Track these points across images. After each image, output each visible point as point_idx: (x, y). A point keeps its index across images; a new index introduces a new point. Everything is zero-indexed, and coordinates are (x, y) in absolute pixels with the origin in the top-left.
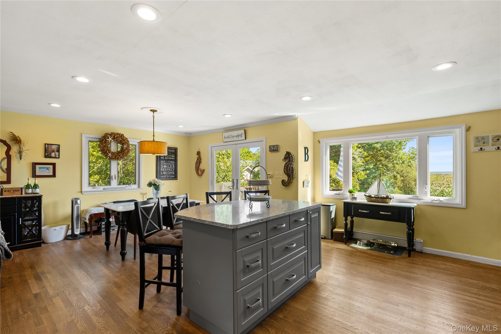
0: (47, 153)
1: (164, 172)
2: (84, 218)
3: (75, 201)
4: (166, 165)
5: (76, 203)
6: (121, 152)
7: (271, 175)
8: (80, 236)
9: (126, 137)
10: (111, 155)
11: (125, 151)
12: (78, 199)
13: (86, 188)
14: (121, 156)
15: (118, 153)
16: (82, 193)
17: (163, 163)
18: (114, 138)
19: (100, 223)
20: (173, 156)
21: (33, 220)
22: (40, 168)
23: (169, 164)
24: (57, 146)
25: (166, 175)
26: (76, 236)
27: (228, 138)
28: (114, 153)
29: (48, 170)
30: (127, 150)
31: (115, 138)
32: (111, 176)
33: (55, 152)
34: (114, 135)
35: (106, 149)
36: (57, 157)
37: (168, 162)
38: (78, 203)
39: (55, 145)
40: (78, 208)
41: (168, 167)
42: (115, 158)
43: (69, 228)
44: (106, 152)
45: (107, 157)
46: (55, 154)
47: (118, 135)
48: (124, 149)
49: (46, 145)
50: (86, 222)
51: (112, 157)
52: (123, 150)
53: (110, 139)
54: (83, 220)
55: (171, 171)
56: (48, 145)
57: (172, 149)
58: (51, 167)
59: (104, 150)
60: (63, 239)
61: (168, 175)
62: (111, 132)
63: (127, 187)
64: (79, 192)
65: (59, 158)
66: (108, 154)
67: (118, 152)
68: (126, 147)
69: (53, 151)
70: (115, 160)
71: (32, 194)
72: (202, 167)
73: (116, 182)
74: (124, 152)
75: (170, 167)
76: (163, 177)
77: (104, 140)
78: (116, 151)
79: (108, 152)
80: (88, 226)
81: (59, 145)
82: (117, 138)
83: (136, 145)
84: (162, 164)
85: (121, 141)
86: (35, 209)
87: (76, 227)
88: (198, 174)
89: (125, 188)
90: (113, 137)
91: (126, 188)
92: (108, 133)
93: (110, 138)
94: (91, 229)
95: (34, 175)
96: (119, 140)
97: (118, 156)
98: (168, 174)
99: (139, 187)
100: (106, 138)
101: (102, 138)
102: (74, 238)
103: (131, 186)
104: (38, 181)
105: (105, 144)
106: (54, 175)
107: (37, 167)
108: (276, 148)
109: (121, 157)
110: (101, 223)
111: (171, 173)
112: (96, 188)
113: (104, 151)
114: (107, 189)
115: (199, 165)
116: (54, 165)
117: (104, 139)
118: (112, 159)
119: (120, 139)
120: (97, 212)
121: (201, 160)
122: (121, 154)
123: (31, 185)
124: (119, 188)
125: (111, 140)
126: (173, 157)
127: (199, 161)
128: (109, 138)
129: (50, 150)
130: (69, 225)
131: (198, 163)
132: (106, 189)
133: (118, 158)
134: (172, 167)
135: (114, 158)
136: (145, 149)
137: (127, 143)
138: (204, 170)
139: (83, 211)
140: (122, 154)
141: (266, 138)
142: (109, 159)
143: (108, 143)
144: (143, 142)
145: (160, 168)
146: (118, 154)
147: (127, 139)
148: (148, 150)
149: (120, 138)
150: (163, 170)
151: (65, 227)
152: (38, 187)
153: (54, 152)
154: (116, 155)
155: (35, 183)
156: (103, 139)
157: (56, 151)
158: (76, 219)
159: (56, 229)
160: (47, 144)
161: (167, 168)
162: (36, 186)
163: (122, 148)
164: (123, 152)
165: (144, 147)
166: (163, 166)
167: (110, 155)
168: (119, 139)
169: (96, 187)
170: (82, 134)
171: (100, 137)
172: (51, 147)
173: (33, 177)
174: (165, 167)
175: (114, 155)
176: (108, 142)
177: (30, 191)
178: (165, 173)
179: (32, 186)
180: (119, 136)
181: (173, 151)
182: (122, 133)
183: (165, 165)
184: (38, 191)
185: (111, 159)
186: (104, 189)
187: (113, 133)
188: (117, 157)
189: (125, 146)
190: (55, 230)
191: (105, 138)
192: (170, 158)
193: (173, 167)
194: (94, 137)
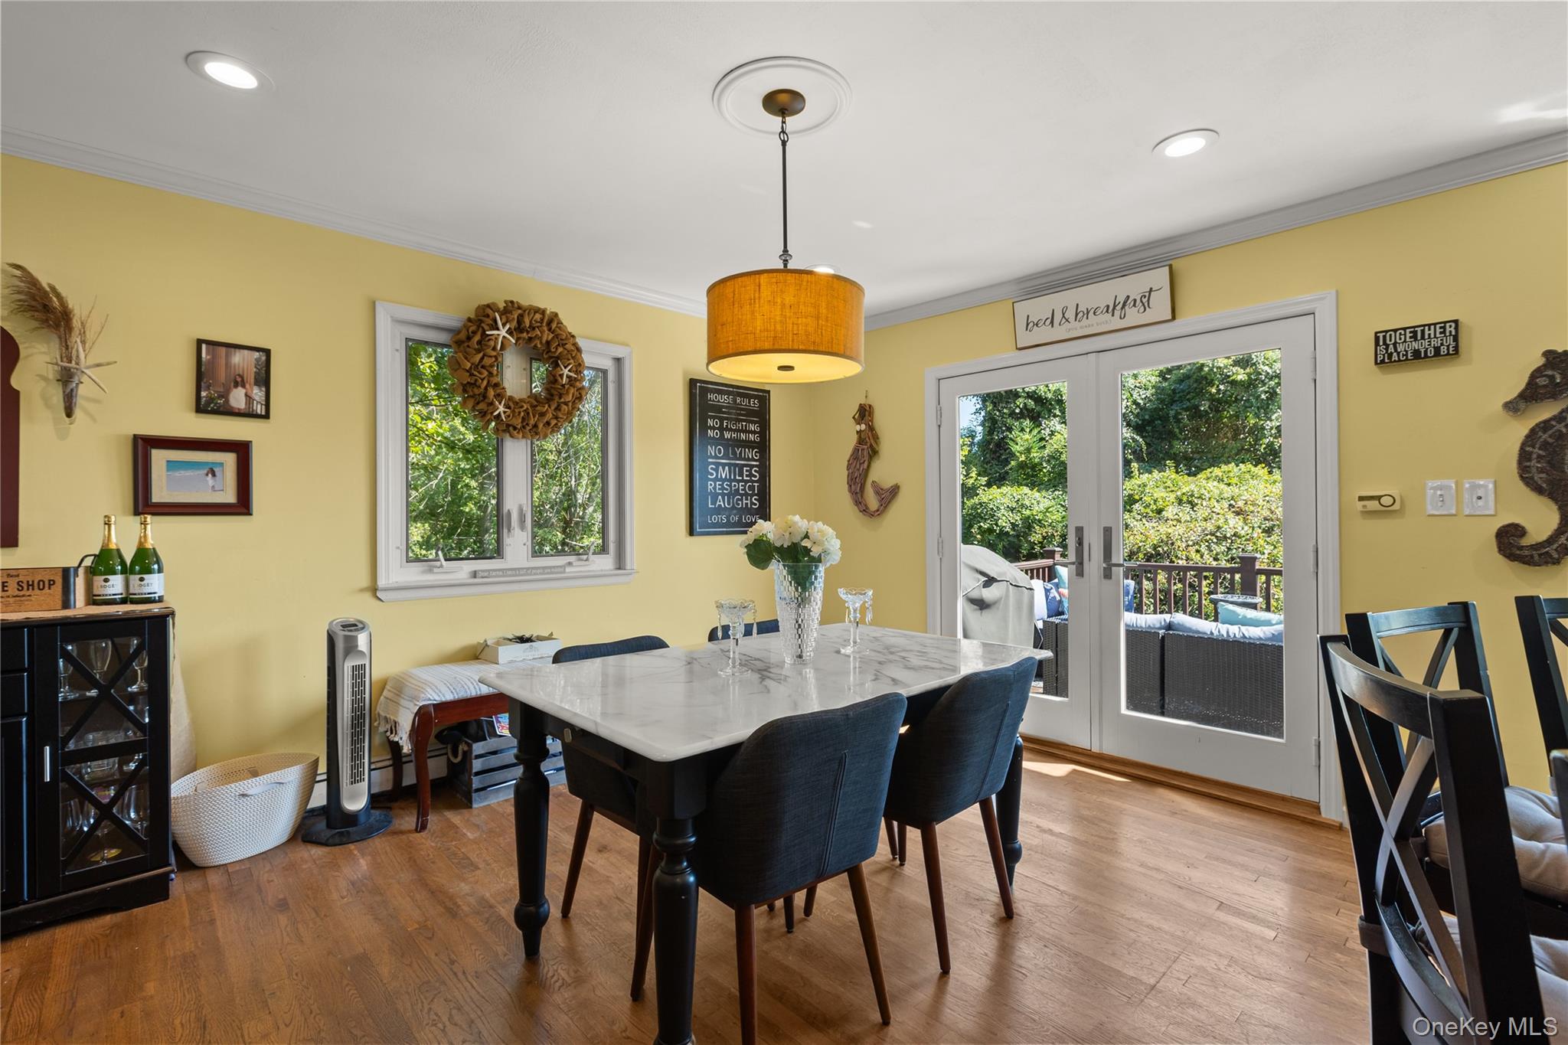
0: (208, 388)
1: (720, 497)
2: (386, 719)
3: (347, 638)
4: (727, 468)
5: (351, 648)
6: (549, 399)
7: (1384, 501)
8: (369, 816)
9: (570, 331)
10: (505, 412)
11: (568, 392)
12: (360, 626)
13: (394, 571)
14: (549, 416)
15: (536, 403)
16: (379, 594)
17: (716, 457)
18: (518, 329)
19: (462, 747)
20: (752, 427)
21: (122, 751)
22: (172, 465)
23: (738, 462)
24: (256, 355)
25: (727, 513)
26: (352, 818)
27: (1052, 322)
28: (517, 403)
29: (214, 475)
30: (572, 390)
31: (522, 332)
32: (505, 511)
33: (247, 386)
34: (520, 311)
35: (485, 382)
36: (259, 409)
37: (734, 453)
38: (360, 648)
39: (246, 352)
40: (359, 672)
41: (735, 476)
42: (524, 427)
43: (317, 770)
44: (485, 396)
45: (488, 422)
46: (246, 395)
47: (538, 317)
48: (563, 386)
49: (204, 346)
50: (397, 742)
51: (510, 423)
52: (554, 388)
53: (503, 332)
54: (382, 729)
55: (746, 494)
56: (211, 347)
57: (749, 397)
58: (229, 459)
59: (474, 385)
60: (284, 839)
61: (735, 512)
62: (506, 302)
63: (570, 564)
64: (362, 590)
65: (267, 416)
66: (492, 404)
67: (535, 397)
68: (568, 376)
69: (239, 382)
70: (523, 437)
71: (124, 601)
72: (881, 472)
73: (525, 541)
74: (560, 398)
75: (741, 474)
76: (715, 519)
77: (477, 338)
78: (524, 395)
79: (491, 393)
80: (404, 759)
81: (267, 352)
82: (534, 329)
83: (605, 372)
84: (713, 463)
85: (548, 343)
86: (134, 688)
87: (349, 772)
88: (865, 510)
89: (564, 572)
90: (515, 323)
91: (568, 569)
92: (493, 304)
93: (504, 325)
94: (421, 770)
95: (143, 504)
96: (540, 338)
97: (534, 417)
98: (734, 507)
99: (620, 564)
100: (486, 327)
101: (465, 326)
102: (341, 834)
103: (587, 560)
104: (159, 532)
105: (481, 355)
106: (243, 505)
107: (158, 457)
108: (1435, 343)
109: (548, 423)
110: (466, 748)
111: (747, 504)
112: (440, 570)
113: (476, 391)
114: (486, 574)
115: (869, 466)
116: (242, 450)
117: (474, 333)
118: (511, 428)
119: (547, 336)
120: (449, 697)
121: (876, 438)
122: (547, 406)
123: (121, 556)
124: (539, 571)
125: (504, 337)
126: (754, 432)
127: (867, 447)
128: (498, 329)
129: (222, 375)
130: (316, 762)
131: (866, 458)
132: (482, 574)
133: (535, 426)
134: (751, 475)
135: (519, 427)
136: (759, 323)
137: (573, 358)
138: (895, 491)
139: (384, 684)
140: (553, 408)
141: (1337, 292)
142: (496, 430)
143: (494, 353)
144: (744, 279)
145: (705, 480)
146: (534, 407)
147: (573, 336)
148: (778, 327)
149: (545, 329)
150: (715, 488)
151: (293, 776)
152: (156, 566)
153: (244, 386)
154: (528, 413)
155: (140, 543)
156: (473, 328)
157: (253, 381)
158: (349, 732)
159: (249, 792)
160: (209, 343)
161: (730, 481)
162: (145, 561)
163: (552, 380)
164: (557, 398)
165: (753, 312)
166: (717, 471)
167: (501, 409)
168: (539, 333)
169: (441, 566)
170: (377, 303)
171: (455, 323)
172: (227, 356)
173: (137, 513)
174: (724, 473)
175: (520, 413)
176: (492, 343)
177: (115, 585)
178: (722, 503)
179: (128, 563)
180: (542, 320)
181: (754, 404)
182: (550, 308)
183: (724, 465)
184: (154, 584)
185: (507, 429)
186: (475, 574)
187: (516, 305)
188: (532, 422)
189: (566, 372)
190: (243, 795)
191: (479, 326)
192: (743, 436)
193: (756, 476)
194: (429, 318)
